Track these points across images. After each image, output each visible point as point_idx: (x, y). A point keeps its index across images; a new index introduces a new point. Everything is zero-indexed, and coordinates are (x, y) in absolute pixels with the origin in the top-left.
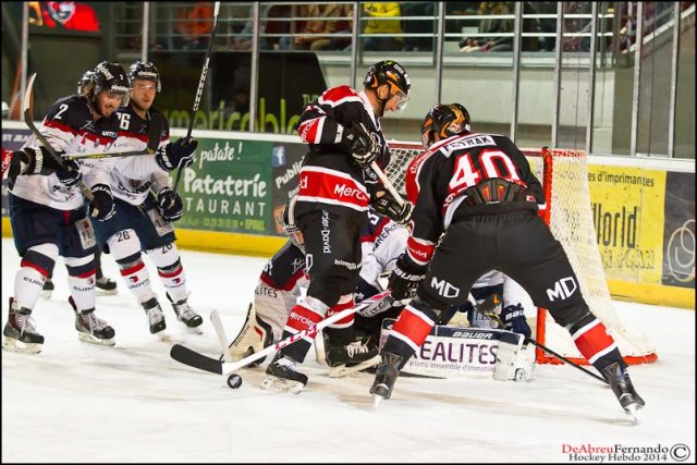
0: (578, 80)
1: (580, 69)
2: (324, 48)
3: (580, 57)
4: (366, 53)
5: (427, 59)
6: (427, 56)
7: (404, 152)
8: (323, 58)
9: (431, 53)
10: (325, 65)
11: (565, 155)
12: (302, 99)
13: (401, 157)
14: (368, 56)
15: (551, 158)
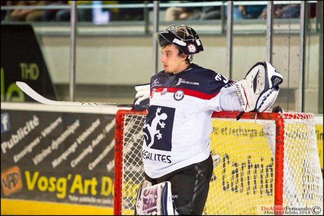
0: (289, 45)
1: (290, 35)
2: (39, 20)
3: (290, 23)
4: (81, 23)
5: (140, 28)
6: (139, 25)
7: (140, 118)
8: (40, 29)
9: (143, 23)
10: (41, 36)
11: (295, 117)
12: (19, 69)
13: (138, 123)
14: (82, 26)
15: (283, 121)
